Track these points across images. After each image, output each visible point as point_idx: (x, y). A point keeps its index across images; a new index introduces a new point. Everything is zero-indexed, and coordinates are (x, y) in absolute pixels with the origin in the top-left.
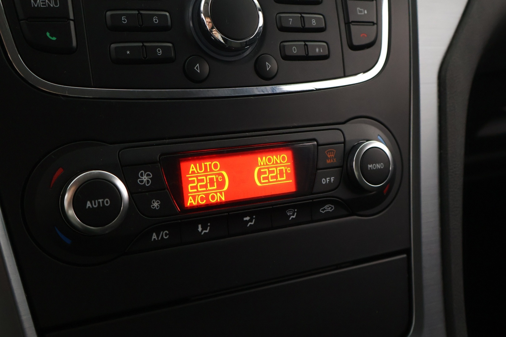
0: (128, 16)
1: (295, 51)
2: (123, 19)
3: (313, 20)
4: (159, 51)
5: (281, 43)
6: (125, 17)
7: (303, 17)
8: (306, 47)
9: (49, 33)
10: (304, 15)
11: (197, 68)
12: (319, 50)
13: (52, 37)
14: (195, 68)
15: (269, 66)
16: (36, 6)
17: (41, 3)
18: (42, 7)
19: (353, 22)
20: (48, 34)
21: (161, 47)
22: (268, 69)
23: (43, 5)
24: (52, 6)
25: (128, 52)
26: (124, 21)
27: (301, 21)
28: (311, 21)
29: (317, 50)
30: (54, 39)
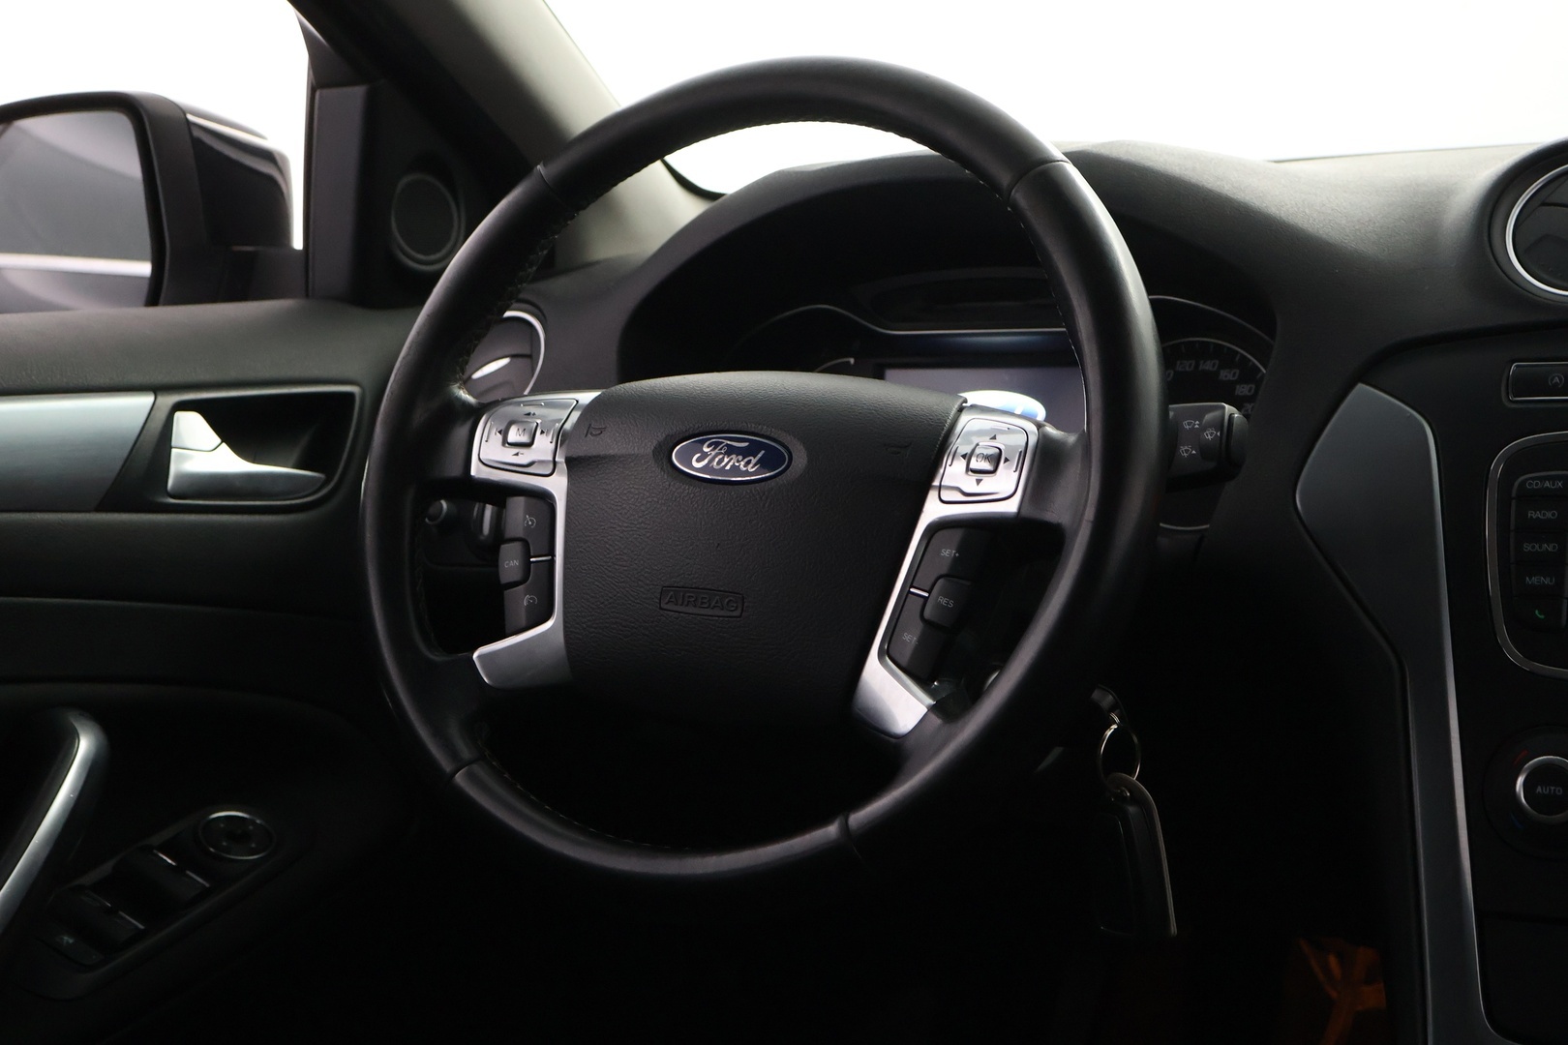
9: (1538, 610)
13: (1540, 615)
16: (1530, 584)
17: (1536, 581)
18: (1536, 585)
20: (1537, 612)
24: (1547, 583)
30: (1543, 617)
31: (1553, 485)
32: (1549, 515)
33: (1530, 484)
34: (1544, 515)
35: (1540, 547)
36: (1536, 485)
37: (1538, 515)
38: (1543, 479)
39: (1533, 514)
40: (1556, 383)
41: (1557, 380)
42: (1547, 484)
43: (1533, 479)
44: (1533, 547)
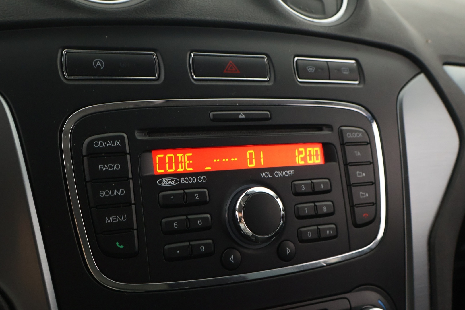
0: (178, 222)
1: (310, 235)
2: (175, 225)
3: (324, 207)
4: (202, 248)
5: (298, 230)
6: (176, 223)
7: (316, 206)
8: (319, 230)
9: (118, 242)
10: (317, 204)
11: (232, 259)
12: (330, 232)
13: (121, 245)
14: (230, 259)
15: (288, 251)
16: (109, 222)
17: (113, 219)
18: (114, 222)
19: (356, 204)
20: (117, 244)
21: (204, 244)
22: (288, 254)
23: (114, 220)
24: (121, 220)
25: (178, 252)
26: (176, 226)
27: (315, 209)
28: (323, 208)
29: (328, 232)
30: (122, 247)
31: (114, 144)
32: (114, 167)
33: (97, 144)
34: (111, 167)
35: (112, 193)
36: (100, 145)
37: (106, 168)
38: (105, 139)
39: (103, 168)
40: (99, 66)
41: (98, 64)
42: (109, 144)
43: (98, 139)
44: (107, 193)
